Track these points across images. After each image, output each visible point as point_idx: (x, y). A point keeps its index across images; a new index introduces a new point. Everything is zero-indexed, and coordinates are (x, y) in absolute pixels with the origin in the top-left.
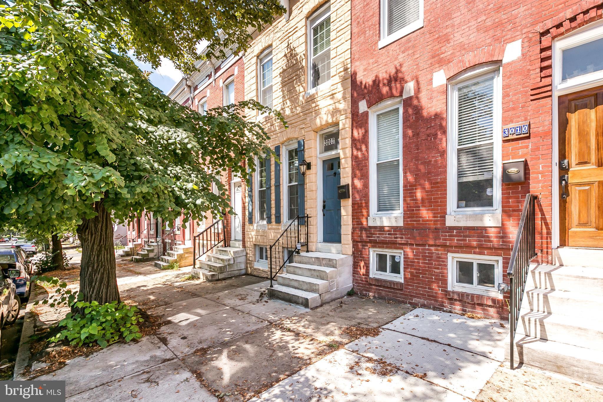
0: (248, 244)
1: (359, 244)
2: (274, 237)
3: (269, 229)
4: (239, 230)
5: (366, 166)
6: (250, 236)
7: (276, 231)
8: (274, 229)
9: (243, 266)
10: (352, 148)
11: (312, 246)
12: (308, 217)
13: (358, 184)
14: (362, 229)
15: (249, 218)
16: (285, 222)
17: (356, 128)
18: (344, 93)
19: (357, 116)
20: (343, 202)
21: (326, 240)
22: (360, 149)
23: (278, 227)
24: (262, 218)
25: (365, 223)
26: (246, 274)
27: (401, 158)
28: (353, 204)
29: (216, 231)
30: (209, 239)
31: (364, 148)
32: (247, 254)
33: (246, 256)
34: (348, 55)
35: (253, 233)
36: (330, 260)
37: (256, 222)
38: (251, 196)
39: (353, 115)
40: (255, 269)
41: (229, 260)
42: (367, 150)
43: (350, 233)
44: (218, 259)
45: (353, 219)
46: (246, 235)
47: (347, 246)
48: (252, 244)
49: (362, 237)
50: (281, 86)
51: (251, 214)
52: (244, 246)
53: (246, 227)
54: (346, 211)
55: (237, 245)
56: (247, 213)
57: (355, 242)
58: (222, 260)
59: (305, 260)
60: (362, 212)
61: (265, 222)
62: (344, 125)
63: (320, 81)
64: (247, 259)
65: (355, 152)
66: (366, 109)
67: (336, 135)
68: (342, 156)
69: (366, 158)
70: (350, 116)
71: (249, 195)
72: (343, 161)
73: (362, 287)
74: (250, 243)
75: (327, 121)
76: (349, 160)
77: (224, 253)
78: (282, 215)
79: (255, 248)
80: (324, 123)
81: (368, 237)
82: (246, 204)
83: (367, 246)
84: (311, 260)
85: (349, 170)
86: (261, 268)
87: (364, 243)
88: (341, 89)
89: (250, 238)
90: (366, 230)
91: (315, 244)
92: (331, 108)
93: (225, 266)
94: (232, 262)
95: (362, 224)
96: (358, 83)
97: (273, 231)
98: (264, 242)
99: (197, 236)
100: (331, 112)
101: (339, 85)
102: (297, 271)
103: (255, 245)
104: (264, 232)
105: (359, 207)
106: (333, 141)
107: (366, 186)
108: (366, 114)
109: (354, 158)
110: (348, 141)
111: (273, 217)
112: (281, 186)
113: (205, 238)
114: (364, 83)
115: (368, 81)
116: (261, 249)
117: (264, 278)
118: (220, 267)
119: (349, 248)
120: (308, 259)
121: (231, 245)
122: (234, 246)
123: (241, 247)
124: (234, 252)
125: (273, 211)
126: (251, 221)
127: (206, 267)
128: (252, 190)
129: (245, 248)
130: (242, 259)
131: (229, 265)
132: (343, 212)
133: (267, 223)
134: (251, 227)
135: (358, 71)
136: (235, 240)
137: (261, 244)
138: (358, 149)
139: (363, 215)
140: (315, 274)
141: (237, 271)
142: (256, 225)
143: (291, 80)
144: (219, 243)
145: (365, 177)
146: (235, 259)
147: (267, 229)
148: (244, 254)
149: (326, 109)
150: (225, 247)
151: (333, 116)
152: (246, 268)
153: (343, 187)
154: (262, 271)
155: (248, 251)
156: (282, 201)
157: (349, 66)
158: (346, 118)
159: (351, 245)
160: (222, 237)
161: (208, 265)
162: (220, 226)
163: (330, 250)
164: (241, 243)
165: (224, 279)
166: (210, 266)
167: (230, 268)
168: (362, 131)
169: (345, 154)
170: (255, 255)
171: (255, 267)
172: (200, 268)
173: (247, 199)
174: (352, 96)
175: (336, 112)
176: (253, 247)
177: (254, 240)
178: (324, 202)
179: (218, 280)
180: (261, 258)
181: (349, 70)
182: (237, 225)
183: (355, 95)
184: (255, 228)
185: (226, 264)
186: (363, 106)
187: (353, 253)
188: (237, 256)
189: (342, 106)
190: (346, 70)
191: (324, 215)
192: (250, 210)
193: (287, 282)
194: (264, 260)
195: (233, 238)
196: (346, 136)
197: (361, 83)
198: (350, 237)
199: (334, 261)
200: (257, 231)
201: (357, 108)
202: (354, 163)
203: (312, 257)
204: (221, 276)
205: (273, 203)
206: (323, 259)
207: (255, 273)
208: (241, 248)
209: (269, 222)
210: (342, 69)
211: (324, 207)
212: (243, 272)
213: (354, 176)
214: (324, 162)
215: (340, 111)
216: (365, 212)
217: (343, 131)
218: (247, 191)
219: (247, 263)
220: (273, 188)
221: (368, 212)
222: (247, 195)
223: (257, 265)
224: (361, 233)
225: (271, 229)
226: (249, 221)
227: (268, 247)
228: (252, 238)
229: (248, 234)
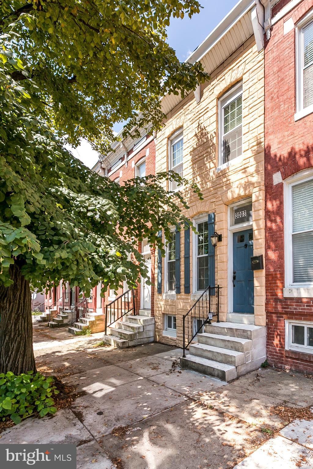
0: (157, 313)
1: (274, 315)
2: (183, 306)
3: (178, 299)
4: (148, 300)
5: (281, 237)
6: (159, 305)
7: (185, 301)
8: (183, 299)
9: (152, 334)
10: (265, 219)
11: (222, 316)
12: (218, 288)
13: (272, 255)
14: (277, 300)
15: (158, 288)
16: (194, 292)
17: (270, 200)
18: (257, 167)
19: (271, 187)
20: (256, 273)
21: (235, 311)
22: (275, 221)
23: (187, 297)
24: (171, 288)
25: (280, 294)
26: (155, 342)
28: (266, 275)
29: (126, 300)
30: (120, 307)
31: (278, 220)
32: (156, 322)
33: (155, 324)
34: (261, 129)
35: (162, 303)
36: (244, 331)
37: (165, 292)
38: (160, 268)
39: (266, 187)
40: (164, 337)
41: (139, 328)
42: (282, 222)
43: (264, 304)
44: (129, 326)
45: (266, 290)
46: (155, 305)
47: (260, 317)
48: (161, 313)
49: (277, 308)
50: (191, 163)
51: (160, 285)
52: (153, 315)
53: (155, 297)
54: (260, 282)
55: (146, 314)
56: (156, 284)
57: (269, 314)
58: (133, 328)
59: (216, 330)
60: (276, 283)
61: (174, 292)
62: (257, 197)
63: (230, 157)
64: (155, 327)
65: (269, 224)
66: (281, 181)
67: (248, 208)
68: (255, 228)
69: (281, 230)
70: (263, 188)
71: (158, 266)
72: (256, 233)
73: (276, 359)
74: (159, 312)
75: (238, 194)
76: (263, 231)
77: (133, 321)
78: (191, 286)
79: (163, 317)
80: (236, 196)
81: (283, 308)
82: (156, 275)
83: (282, 317)
84: (223, 331)
85: (262, 241)
86: (170, 337)
87: (280, 315)
88: (254, 162)
89: (158, 307)
90: (281, 301)
91: (225, 314)
92: (243, 181)
93: (135, 334)
94: (141, 330)
95: (277, 295)
96: (272, 156)
97: (182, 301)
98: (172, 312)
99: (109, 305)
100: (244, 186)
101: (252, 159)
102: (209, 341)
103: (163, 314)
104: (173, 301)
105: (273, 278)
106: (244, 214)
107: (281, 257)
108: (281, 186)
109: (268, 230)
110: (262, 213)
111: (182, 287)
112: (191, 258)
113: (116, 307)
114: (278, 155)
115: (283, 153)
116: (170, 318)
117: (173, 346)
118: (131, 335)
119: (263, 320)
120: (220, 329)
121: (140, 313)
122: (143, 314)
123: (150, 315)
124: (144, 321)
125: (182, 282)
126: (160, 291)
127: (117, 334)
128: (161, 261)
129: (154, 317)
130: (151, 328)
131: (139, 333)
132: (256, 283)
133: (177, 293)
134: (160, 297)
135: (271, 144)
136: (144, 309)
137: (170, 313)
138: (271, 221)
139: (277, 286)
140: (230, 345)
141: (146, 339)
142: (165, 294)
143: (201, 158)
144: (129, 311)
145: (280, 248)
146: (144, 327)
147: (175, 299)
148: (153, 322)
149: (238, 183)
150: (135, 315)
151: (245, 189)
152: (155, 336)
153: (256, 258)
154: (171, 339)
155: (157, 320)
156: (191, 272)
157: (262, 140)
158: (260, 190)
159: (265, 317)
160: (131, 306)
161: (119, 332)
162: (130, 295)
163: (242, 320)
164: (150, 312)
165: (134, 346)
166: (120, 334)
167: (141, 336)
168: (276, 203)
169: (258, 225)
170: (163, 323)
171: (163, 335)
172: (111, 335)
173: (157, 271)
174: (266, 169)
175: (249, 185)
176: (162, 316)
177: (163, 309)
178: (234, 273)
179: (129, 347)
180: (170, 326)
181: (263, 144)
182: (146, 295)
183: (269, 167)
184: (164, 298)
185: (136, 331)
186: (277, 178)
187: (267, 324)
188: (147, 324)
189: (255, 179)
190: (259, 144)
191: (234, 286)
192: (160, 281)
193: (199, 352)
194: (172, 329)
195: (142, 307)
196: (260, 208)
197: (276, 156)
198: (264, 307)
199: (249, 333)
200: (166, 301)
201: (271, 179)
202: (267, 234)
203: (224, 328)
204: (131, 344)
205: (182, 274)
206: (237, 330)
207: (164, 341)
208: (150, 317)
209: (178, 292)
210: (255, 143)
211: (234, 278)
212: (152, 339)
213: (268, 247)
214: (234, 234)
215: (253, 184)
216: (279, 284)
217: (256, 204)
218: (156, 263)
219: (155, 331)
220: (182, 260)
221: (283, 283)
222: (156, 267)
223: (165, 334)
224: (276, 304)
225: (180, 299)
226: (158, 291)
227: (176, 316)
228: (161, 307)
229: (157, 304)
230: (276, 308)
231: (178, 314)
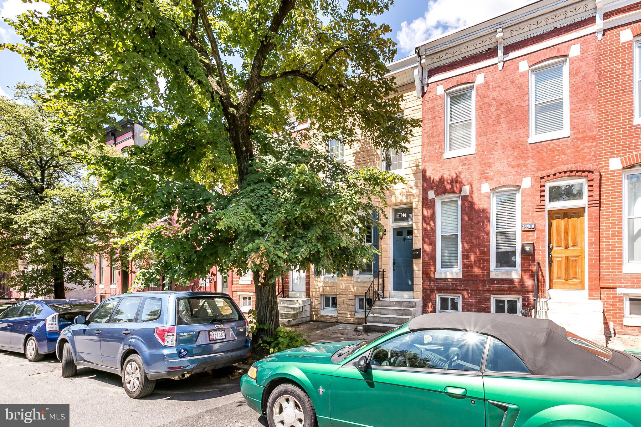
0: (313, 294)
1: (428, 291)
2: (346, 287)
3: (339, 281)
5: (434, 236)
6: (317, 287)
7: (348, 282)
8: (346, 281)
9: (308, 314)
10: (422, 222)
11: (387, 294)
12: (383, 271)
13: (427, 248)
14: (430, 280)
16: (356, 274)
17: (426, 208)
18: (416, 183)
19: (427, 200)
20: (415, 261)
21: (395, 289)
22: (429, 224)
23: (349, 279)
25: (432, 276)
26: (312, 320)
27: (459, 234)
28: (423, 262)
31: (432, 223)
33: (311, 305)
34: (419, 156)
35: (321, 285)
37: (322, 275)
39: (423, 199)
40: (322, 316)
41: (299, 308)
42: (435, 226)
45: (423, 273)
46: (311, 287)
47: (418, 293)
48: (318, 294)
50: (354, 164)
52: (308, 294)
53: (311, 279)
54: (418, 268)
55: (298, 296)
57: (424, 290)
58: (293, 308)
60: (430, 269)
62: (417, 205)
63: (391, 167)
64: (312, 308)
65: (425, 226)
66: (434, 197)
67: (409, 210)
68: (414, 227)
69: (433, 231)
70: (421, 199)
72: (415, 232)
74: (316, 294)
75: (401, 200)
76: (421, 231)
77: (288, 302)
79: (321, 298)
80: (399, 201)
81: (435, 286)
83: (434, 292)
85: (420, 238)
86: (328, 314)
87: (432, 290)
88: (414, 179)
89: (316, 289)
90: (433, 281)
91: (389, 292)
92: (404, 191)
93: (296, 314)
94: (301, 310)
95: (430, 277)
96: (428, 177)
98: (332, 292)
100: (405, 194)
101: (412, 176)
103: (321, 295)
104: (333, 283)
105: (428, 265)
106: (404, 215)
107: (434, 250)
108: (434, 200)
109: (424, 230)
110: (420, 217)
114: (432, 178)
115: (435, 178)
116: (327, 298)
117: (334, 322)
118: (294, 315)
119: (420, 295)
122: (294, 296)
123: (304, 297)
129: (309, 297)
130: (308, 308)
131: (299, 312)
132: (415, 268)
134: (318, 279)
135: (427, 169)
136: (293, 291)
137: (330, 294)
138: (427, 224)
139: (431, 271)
141: (304, 319)
142: (323, 277)
143: (365, 162)
145: (432, 243)
146: (303, 307)
149: (400, 191)
150: (283, 297)
151: (407, 197)
152: (311, 316)
153: (416, 250)
154: (331, 317)
155: (313, 301)
157: (420, 164)
158: (419, 201)
159: (422, 292)
163: (403, 296)
164: (304, 293)
168: (430, 212)
169: (417, 226)
171: (321, 314)
174: (423, 186)
175: (408, 195)
176: (320, 296)
177: (321, 290)
178: (394, 260)
180: (327, 306)
181: (420, 167)
183: (425, 185)
184: (322, 280)
186: (431, 195)
187: (423, 298)
188: (305, 304)
189: (415, 191)
190: (417, 166)
191: (394, 270)
193: (377, 320)
195: (291, 289)
196: (419, 214)
197: (430, 178)
198: (421, 286)
199: (414, 303)
200: (324, 282)
201: (427, 195)
202: (424, 233)
206: (403, 302)
207: (322, 319)
210: (414, 165)
211: (394, 264)
212: (309, 319)
213: (424, 242)
214: (394, 229)
215: (413, 195)
216: (432, 268)
217: (416, 210)
219: (311, 311)
221: (435, 269)
223: (323, 313)
224: (430, 283)
225: (342, 280)
226: (315, 273)
227: (338, 297)
228: (319, 288)
229: (314, 286)
230: (430, 285)
231: (339, 294)
